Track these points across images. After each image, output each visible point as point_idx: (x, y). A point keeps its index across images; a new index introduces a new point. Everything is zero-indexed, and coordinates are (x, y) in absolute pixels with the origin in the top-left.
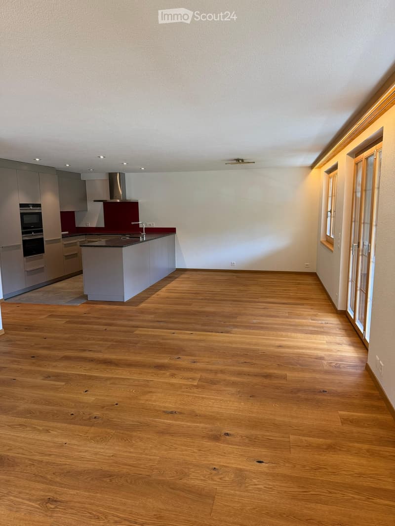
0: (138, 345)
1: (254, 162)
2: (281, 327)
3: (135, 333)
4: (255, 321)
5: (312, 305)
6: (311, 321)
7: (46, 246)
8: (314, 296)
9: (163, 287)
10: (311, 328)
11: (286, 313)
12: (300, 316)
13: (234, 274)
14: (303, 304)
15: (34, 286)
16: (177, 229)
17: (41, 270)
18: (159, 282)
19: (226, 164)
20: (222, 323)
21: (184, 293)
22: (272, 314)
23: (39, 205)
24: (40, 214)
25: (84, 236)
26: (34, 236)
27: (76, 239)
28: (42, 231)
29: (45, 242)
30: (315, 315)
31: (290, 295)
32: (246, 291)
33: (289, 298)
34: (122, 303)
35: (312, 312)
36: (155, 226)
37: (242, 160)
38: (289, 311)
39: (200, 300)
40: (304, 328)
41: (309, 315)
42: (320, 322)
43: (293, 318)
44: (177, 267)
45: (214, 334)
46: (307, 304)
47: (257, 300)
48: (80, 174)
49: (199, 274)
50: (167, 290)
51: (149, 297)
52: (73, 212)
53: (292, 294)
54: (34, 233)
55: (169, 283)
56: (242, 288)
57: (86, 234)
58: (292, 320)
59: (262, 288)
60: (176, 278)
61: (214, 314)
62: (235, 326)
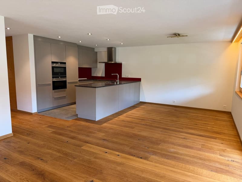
0: (75, 160)
1: (187, 36)
2: (192, 159)
3: (82, 148)
4: (172, 150)
5: (223, 140)
6: (219, 157)
7: (68, 85)
8: (226, 132)
9: (125, 113)
10: (218, 165)
11: (200, 145)
12: (210, 150)
13: (174, 108)
14: (215, 138)
15: (58, 106)
16: (141, 79)
17: (64, 97)
18: (125, 110)
19: (168, 37)
20: (147, 148)
21: (134, 118)
22: (189, 144)
23: (65, 63)
24: (65, 68)
25: (93, 81)
26: (60, 79)
27: (87, 82)
28: (66, 77)
29: (67, 83)
30: (224, 151)
31: (207, 128)
32: (176, 121)
33: (206, 131)
34: (94, 122)
35: (222, 147)
36: (130, 77)
37: (179, 35)
38: (203, 144)
39: (142, 125)
40: (211, 164)
41: (219, 150)
42: (227, 159)
43: (204, 152)
44: (141, 101)
45: (134, 158)
46: (219, 138)
47: (181, 130)
48: (94, 48)
49: (152, 106)
50: (127, 115)
51: (112, 119)
52: (91, 68)
53: (209, 128)
54: (60, 77)
55: (130, 110)
56: (174, 119)
57: (94, 80)
58: (203, 153)
59: (188, 120)
60: (137, 107)
61: (144, 138)
62: (155, 153)
